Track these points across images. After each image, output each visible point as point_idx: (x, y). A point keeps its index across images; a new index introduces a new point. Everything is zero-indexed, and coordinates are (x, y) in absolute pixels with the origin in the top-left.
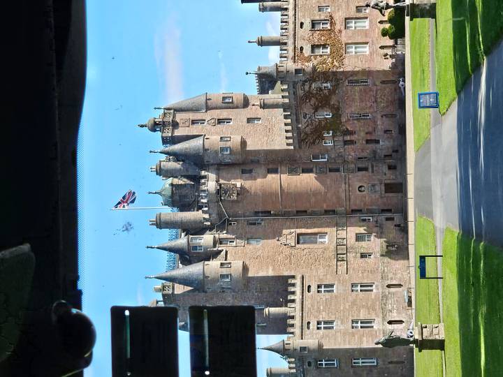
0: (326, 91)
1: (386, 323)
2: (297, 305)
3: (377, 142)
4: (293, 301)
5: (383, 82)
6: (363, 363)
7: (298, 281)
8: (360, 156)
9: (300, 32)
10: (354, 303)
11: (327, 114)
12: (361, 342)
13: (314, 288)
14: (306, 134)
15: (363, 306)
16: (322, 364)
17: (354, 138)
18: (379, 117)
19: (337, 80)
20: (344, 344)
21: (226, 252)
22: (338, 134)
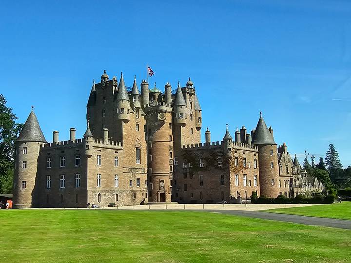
0: (217, 164)
1: (99, 192)
2: (109, 146)
3: (186, 190)
4: (111, 144)
5: (222, 193)
6: (77, 180)
7: (120, 147)
8: (177, 181)
9: (242, 152)
10: (109, 175)
11: (202, 165)
12: (90, 179)
13: (116, 155)
14: (191, 154)
15: (108, 180)
16: (77, 157)
17: (188, 178)
18: (201, 190)
19: (224, 170)
20: (89, 170)
21: (133, 113)
22: (191, 170)
